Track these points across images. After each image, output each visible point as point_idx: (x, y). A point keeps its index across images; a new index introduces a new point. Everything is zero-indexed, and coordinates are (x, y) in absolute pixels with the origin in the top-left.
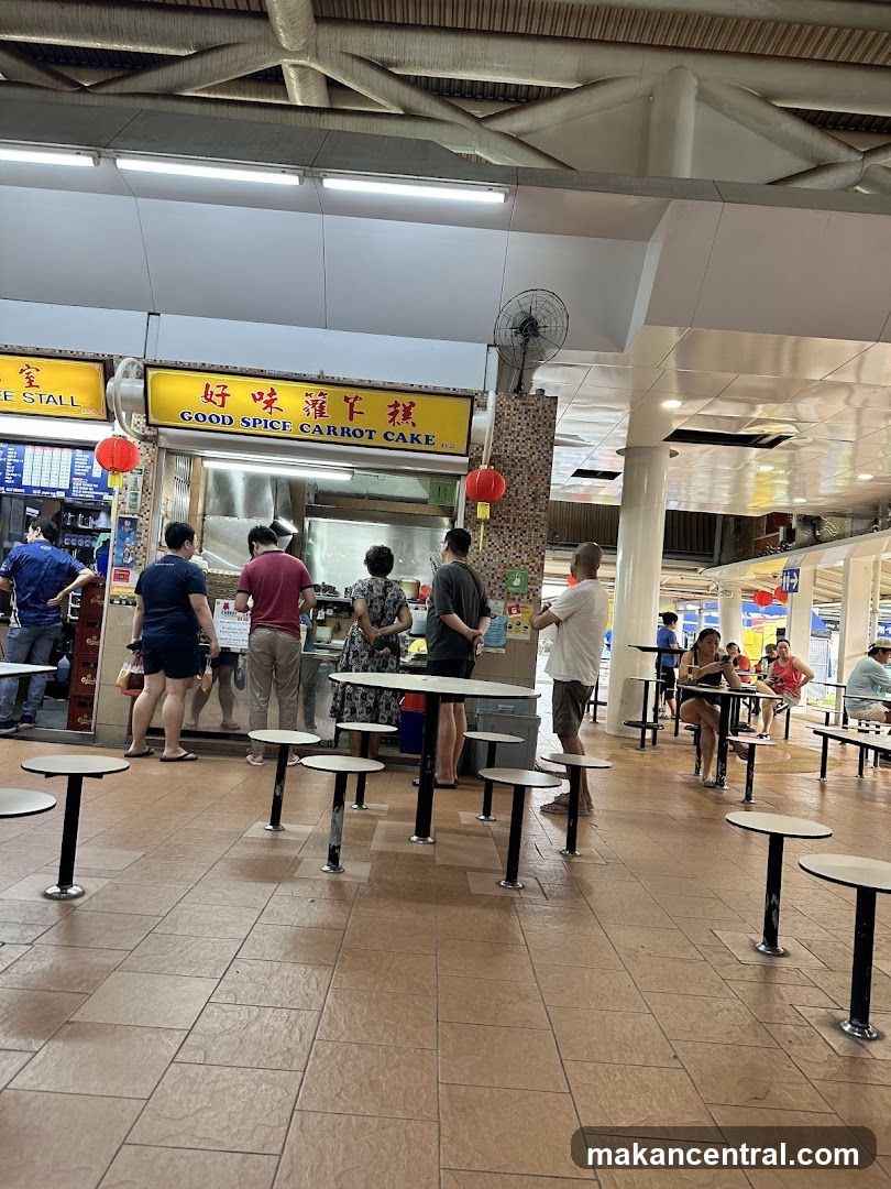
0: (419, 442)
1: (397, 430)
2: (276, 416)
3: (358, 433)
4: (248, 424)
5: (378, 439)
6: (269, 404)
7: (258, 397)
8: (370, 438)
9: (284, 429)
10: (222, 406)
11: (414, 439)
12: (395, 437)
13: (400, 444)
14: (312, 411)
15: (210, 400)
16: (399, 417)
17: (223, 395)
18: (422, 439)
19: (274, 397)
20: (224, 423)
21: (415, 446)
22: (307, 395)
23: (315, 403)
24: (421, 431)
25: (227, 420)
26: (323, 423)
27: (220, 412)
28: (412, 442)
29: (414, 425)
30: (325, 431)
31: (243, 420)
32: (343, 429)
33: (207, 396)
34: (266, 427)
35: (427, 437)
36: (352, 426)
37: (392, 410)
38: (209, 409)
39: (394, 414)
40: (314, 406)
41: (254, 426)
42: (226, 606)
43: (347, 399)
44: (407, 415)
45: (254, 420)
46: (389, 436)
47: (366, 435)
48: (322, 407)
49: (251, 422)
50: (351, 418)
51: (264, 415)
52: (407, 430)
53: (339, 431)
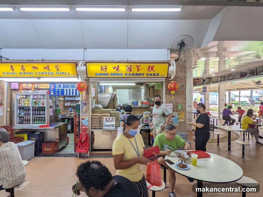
0: (155, 75)
1: (150, 73)
2: (119, 72)
3: (140, 75)
4: (112, 75)
5: (145, 76)
6: (117, 69)
7: (114, 68)
8: (143, 75)
9: (121, 75)
10: (106, 71)
11: (154, 74)
12: (149, 75)
13: (151, 76)
14: (128, 70)
15: (102, 70)
16: (150, 70)
17: (106, 68)
18: (156, 74)
19: (119, 67)
20: (106, 75)
21: (154, 76)
22: (127, 66)
23: (129, 68)
24: (156, 72)
25: (107, 74)
26: (131, 73)
27: (105, 72)
28: (153, 75)
29: (154, 71)
30: (131, 75)
31: (111, 74)
32: (136, 74)
33: (102, 69)
34: (117, 75)
35: (157, 74)
36: (138, 73)
37: (148, 68)
38: (103, 72)
39: (149, 69)
40: (129, 69)
41: (114, 75)
42: (106, 119)
43: (137, 66)
44: (152, 69)
45: (114, 74)
46: (148, 74)
47: (142, 75)
48: (131, 69)
50: (138, 71)
51: (116, 72)
52: (152, 72)
53: (135, 74)
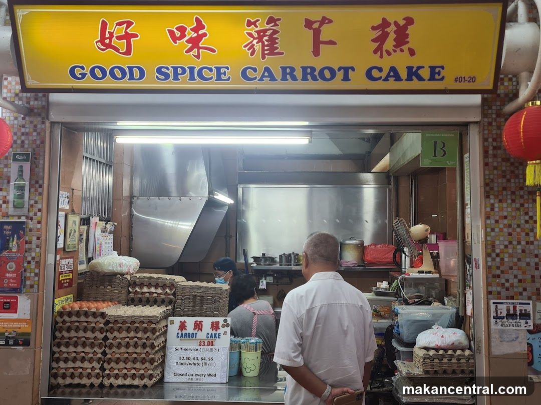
0: (420, 79)
1: (386, 63)
2: (206, 60)
3: (327, 74)
4: (167, 76)
5: (358, 80)
6: (195, 43)
7: (178, 34)
8: (346, 78)
9: (219, 78)
10: (128, 52)
11: (413, 73)
12: (384, 75)
13: (392, 84)
14: (258, 47)
15: (109, 46)
16: (389, 44)
17: (128, 37)
18: (425, 73)
19: (202, 32)
20: (132, 77)
21: (415, 84)
22: (249, 23)
23: (261, 34)
24: (423, 60)
25: (136, 73)
26: (275, 63)
27: (125, 62)
28: (409, 79)
29: (412, 52)
30: (278, 74)
31: (159, 71)
32: (304, 69)
33: (105, 42)
34: (192, 78)
35: (433, 69)
36: (318, 63)
37: (378, 33)
38: (110, 59)
39: (381, 39)
40: (260, 39)
41: (176, 78)
43: (309, 24)
44: (402, 38)
45: (175, 69)
46: (375, 73)
47: (340, 75)
48: (272, 40)
49: (171, 72)
50: (316, 52)
51: (189, 60)
52: (401, 61)
53: (299, 73)
